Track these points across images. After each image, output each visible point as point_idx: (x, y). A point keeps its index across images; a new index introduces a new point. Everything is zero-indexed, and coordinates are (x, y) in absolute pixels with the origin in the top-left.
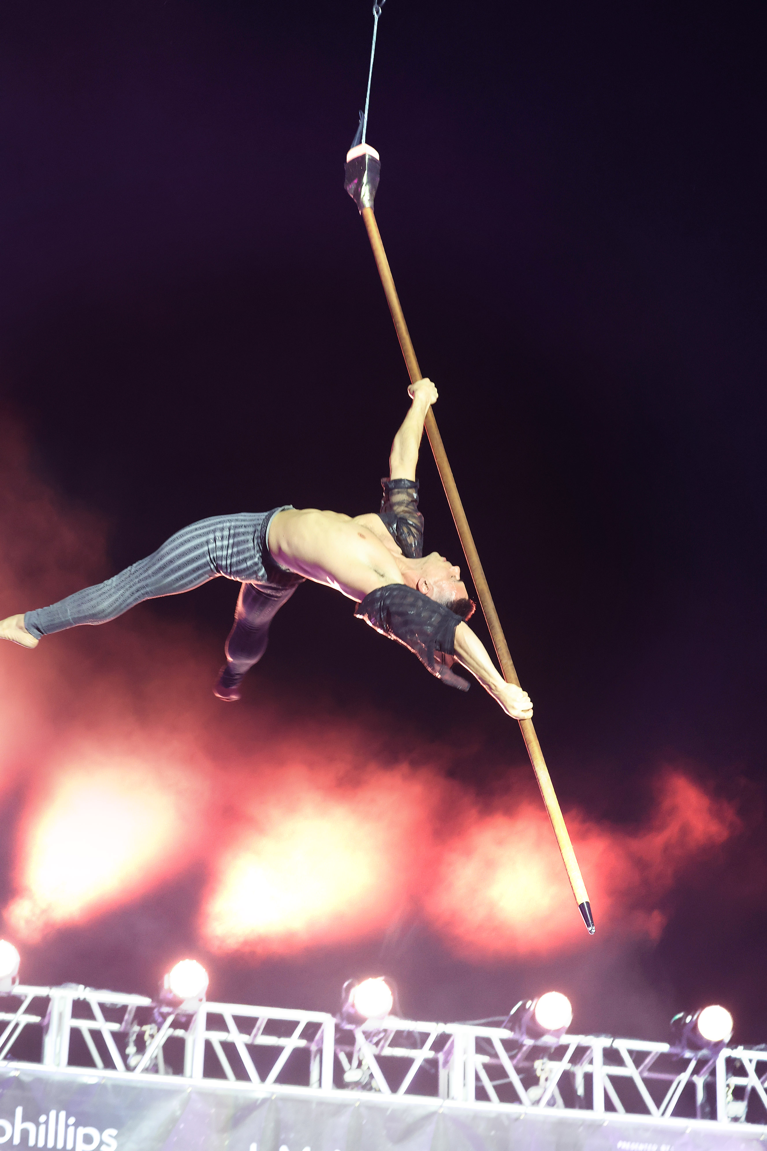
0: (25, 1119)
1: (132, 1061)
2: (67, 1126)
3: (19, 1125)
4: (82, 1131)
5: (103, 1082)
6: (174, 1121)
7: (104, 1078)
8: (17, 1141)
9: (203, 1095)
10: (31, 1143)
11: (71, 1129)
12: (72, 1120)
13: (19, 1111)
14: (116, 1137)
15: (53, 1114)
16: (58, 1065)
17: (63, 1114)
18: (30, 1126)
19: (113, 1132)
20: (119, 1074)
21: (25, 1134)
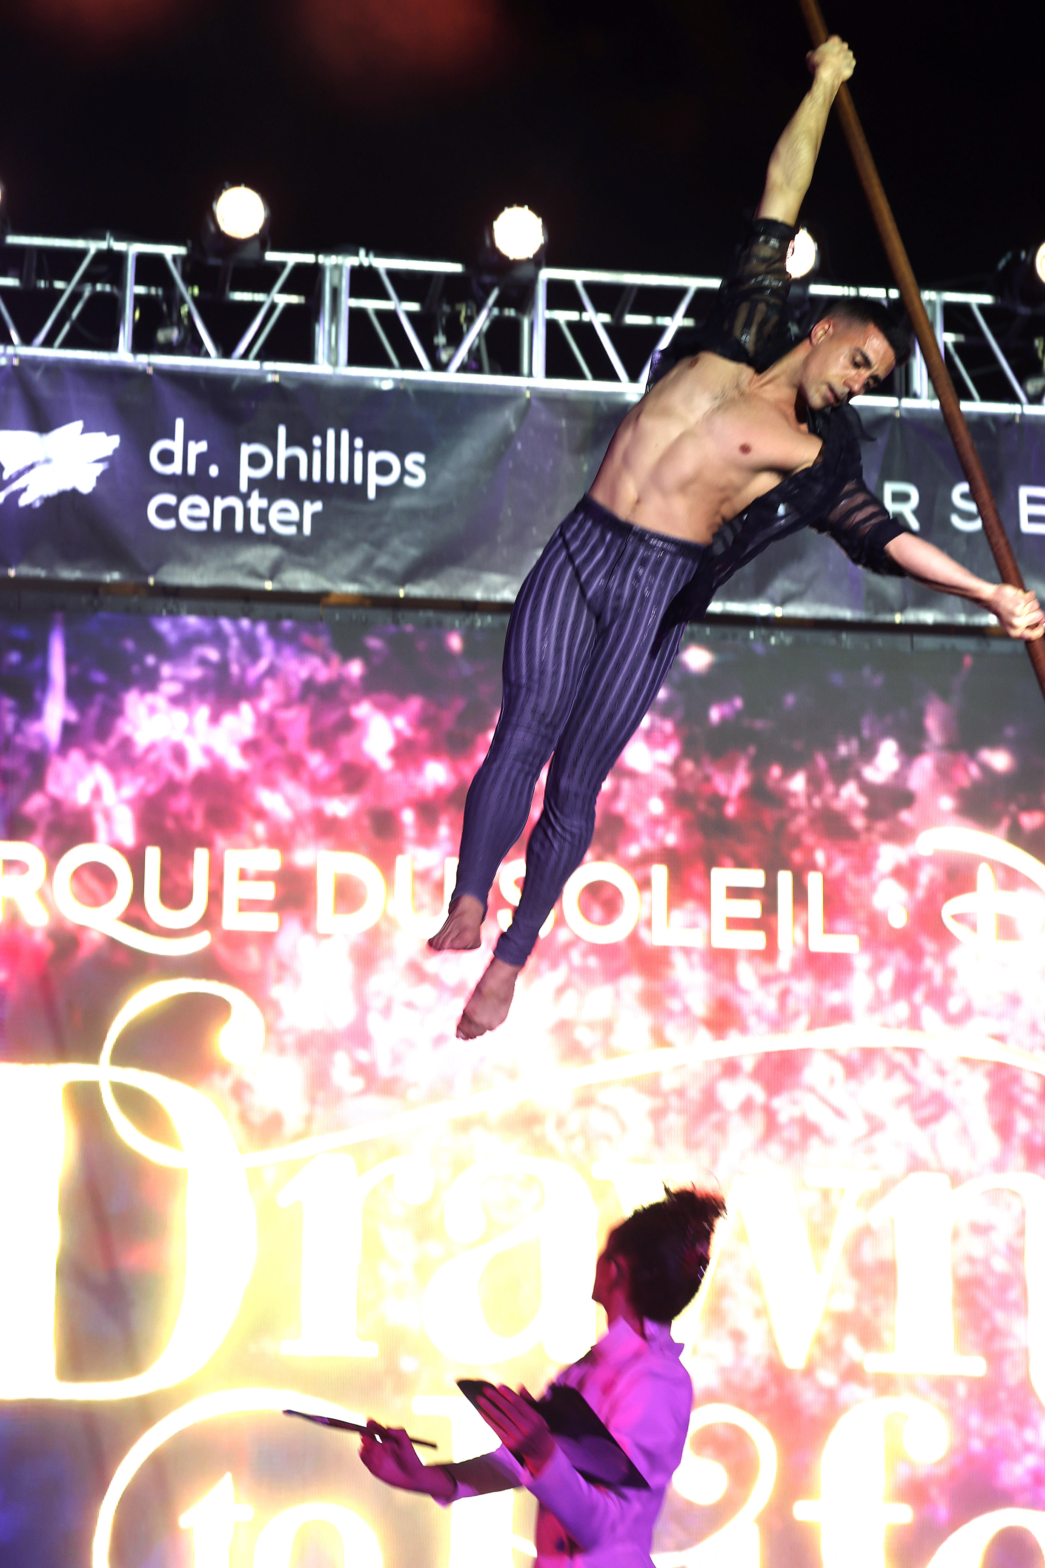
0: (289, 443)
1: (444, 356)
2: (352, 449)
3: (283, 452)
4: (374, 457)
5: (402, 387)
6: (507, 439)
7: (402, 380)
8: (281, 474)
9: (548, 399)
10: (303, 475)
11: (358, 456)
12: (359, 443)
13: (282, 431)
14: (424, 466)
15: (331, 434)
16: (335, 364)
17: (345, 435)
18: (300, 453)
19: (421, 457)
20: (427, 375)
21: (292, 463)
